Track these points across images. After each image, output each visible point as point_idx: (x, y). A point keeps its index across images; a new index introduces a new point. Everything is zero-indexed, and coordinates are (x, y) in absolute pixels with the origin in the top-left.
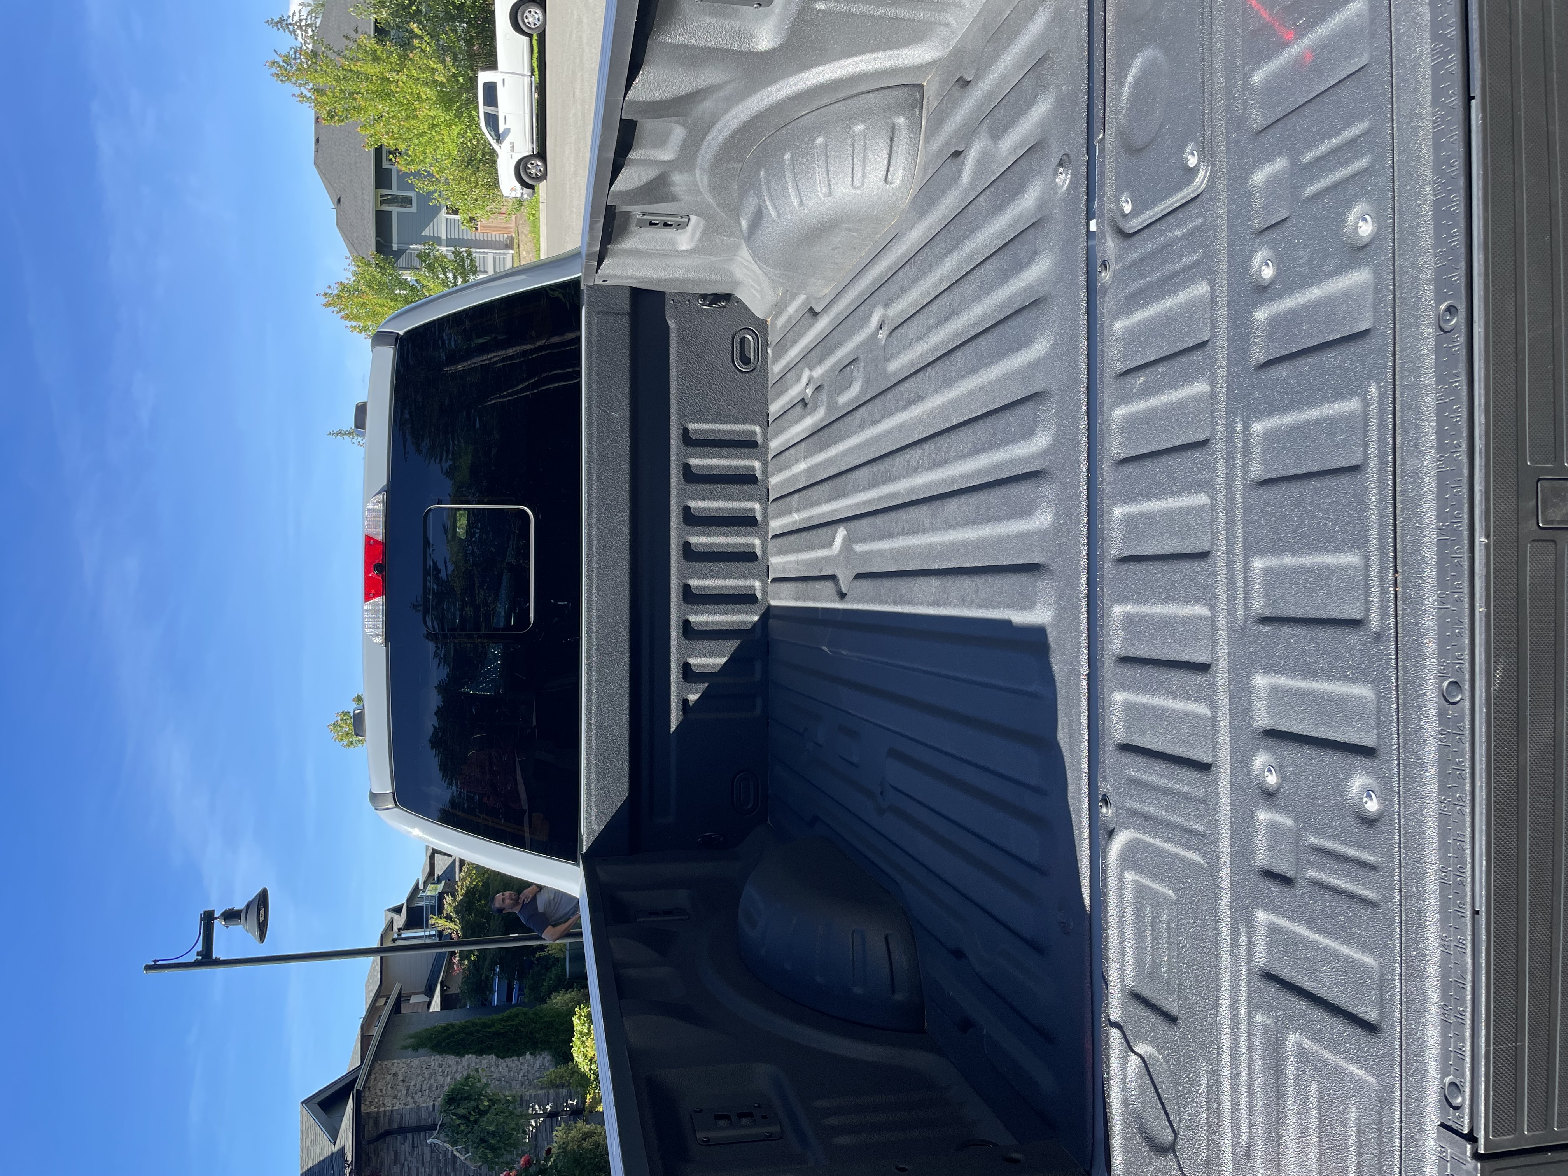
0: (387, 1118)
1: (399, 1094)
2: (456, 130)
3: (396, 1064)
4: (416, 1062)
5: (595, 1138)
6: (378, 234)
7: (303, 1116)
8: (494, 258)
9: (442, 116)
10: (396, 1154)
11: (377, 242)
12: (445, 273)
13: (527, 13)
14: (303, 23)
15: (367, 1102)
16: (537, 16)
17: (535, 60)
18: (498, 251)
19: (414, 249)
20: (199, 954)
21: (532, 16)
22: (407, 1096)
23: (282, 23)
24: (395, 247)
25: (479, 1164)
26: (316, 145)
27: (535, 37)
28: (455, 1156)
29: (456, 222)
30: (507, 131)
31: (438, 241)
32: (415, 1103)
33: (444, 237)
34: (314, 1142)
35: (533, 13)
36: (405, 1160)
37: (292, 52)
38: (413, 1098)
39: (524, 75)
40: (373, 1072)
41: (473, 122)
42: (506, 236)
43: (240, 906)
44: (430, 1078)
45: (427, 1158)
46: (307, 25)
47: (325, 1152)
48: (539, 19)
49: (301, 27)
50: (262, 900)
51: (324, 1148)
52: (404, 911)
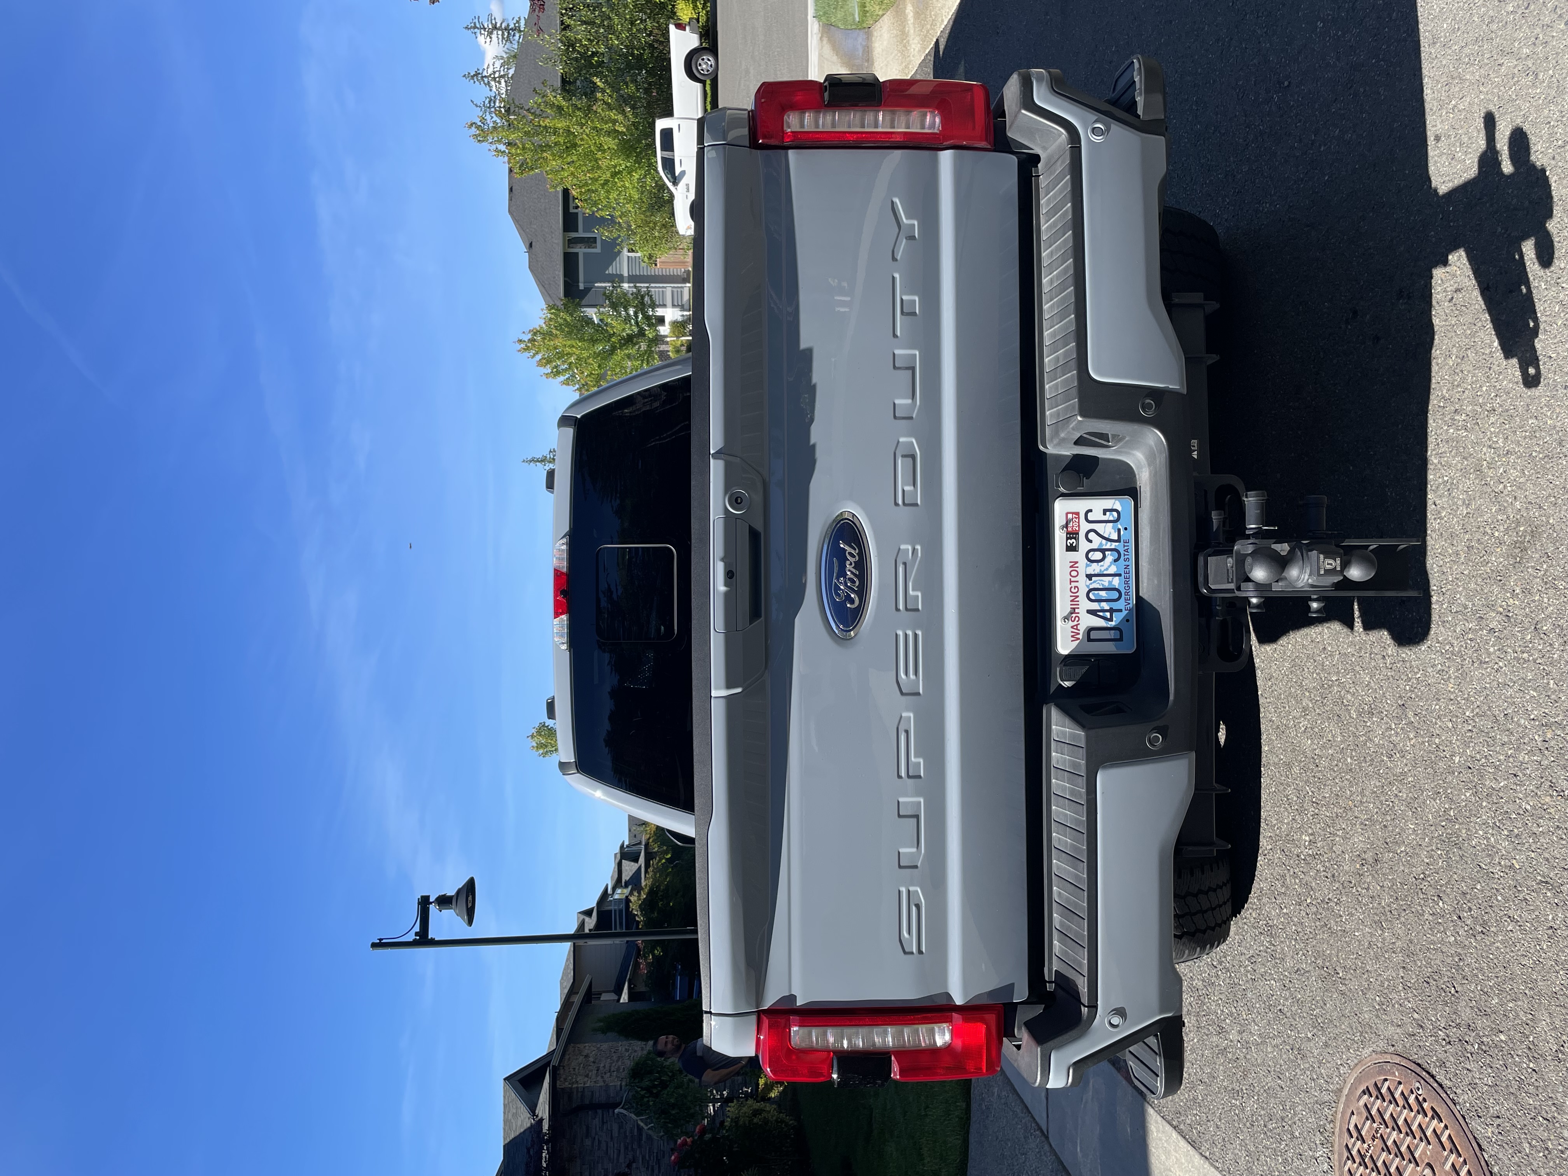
0: (580, 1094)
1: (590, 1074)
2: (636, 176)
3: (587, 1048)
4: (605, 1046)
5: (764, 1115)
6: (566, 275)
7: (505, 1091)
8: (673, 292)
9: (623, 164)
10: (588, 1128)
11: (565, 283)
12: (626, 310)
13: (700, 61)
14: (497, 75)
15: (562, 1079)
16: (709, 63)
17: (708, 103)
18: (676, 285)
19: (598, 287)
20: (417, 934)
21: (705, 64)
22: (597, 1076)
23: (477, 76)
24: (581, 286)
25: (662, 1134)
26: (509, 194)
27: (708, 82)
28: (640, 1129)
29: (637, 259)
30: (683, 173)
31: (621, 278)
32: (604, 1081)
33: (626, 274)
34: (515, 1115)
35: (706, 60)
36: (596, 1134)
37: (487, 102)
38: (602, 1077)
40: (568, 1053)
41: (652, 166)
42: (683, 270)
43: (451, 892)
44: (617, 1061)
45: (615, 1133)
46: (500, 77)
47: (525, 1124)
48: (711, 66)
49: (494, 79)
50: (470, 887)
51: (524, 1121)
52: (595, 914)
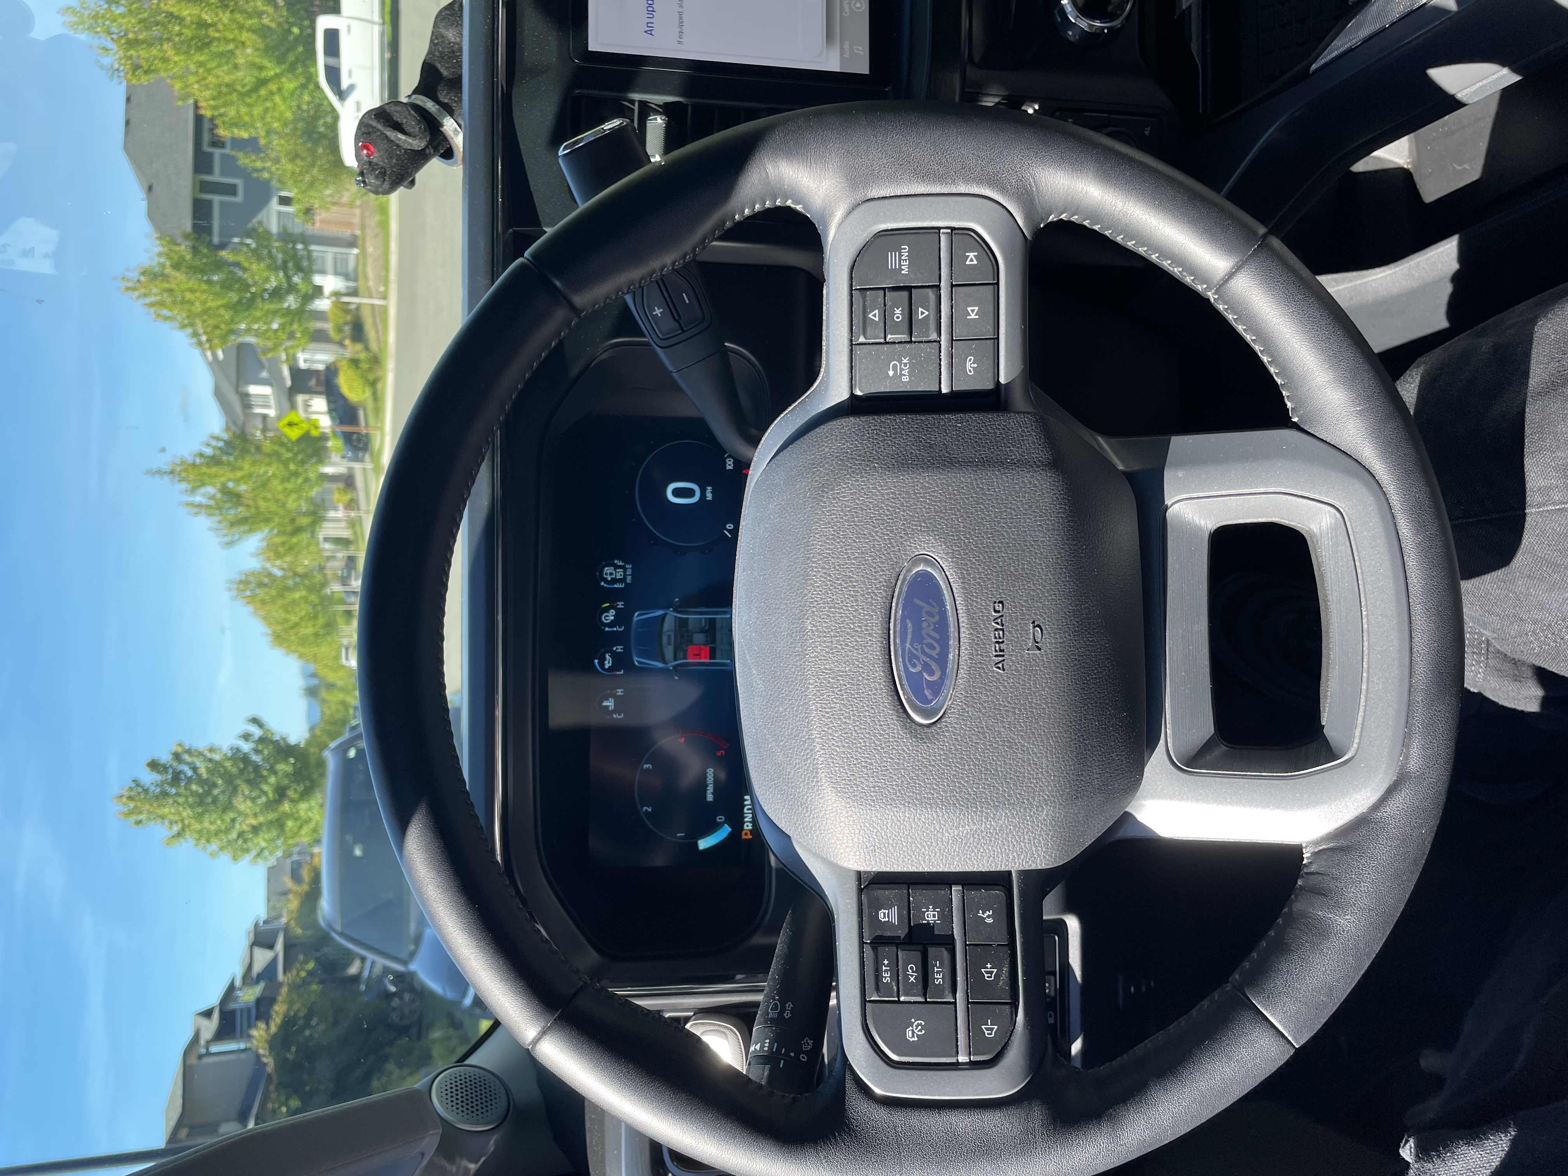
9: (273, 68)
18: (339, 250)
19: (238, 244)
24: (216, 240)
26: (125, 127)
29: (290, 214)
30: (352, 87)
31: (268, 235)
33: (275, 231)
39: (372, 22)
42: (348, 233)
52: (216, 1015)
